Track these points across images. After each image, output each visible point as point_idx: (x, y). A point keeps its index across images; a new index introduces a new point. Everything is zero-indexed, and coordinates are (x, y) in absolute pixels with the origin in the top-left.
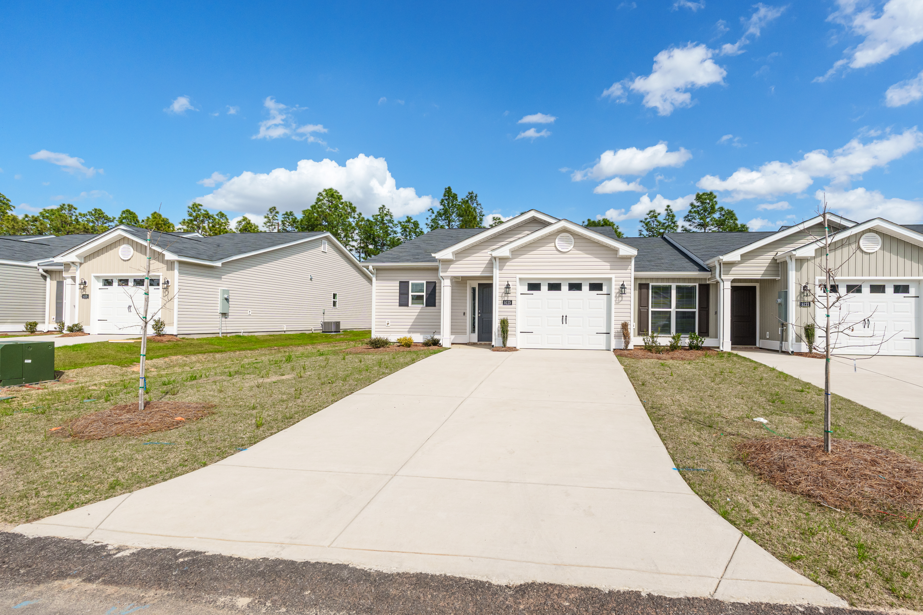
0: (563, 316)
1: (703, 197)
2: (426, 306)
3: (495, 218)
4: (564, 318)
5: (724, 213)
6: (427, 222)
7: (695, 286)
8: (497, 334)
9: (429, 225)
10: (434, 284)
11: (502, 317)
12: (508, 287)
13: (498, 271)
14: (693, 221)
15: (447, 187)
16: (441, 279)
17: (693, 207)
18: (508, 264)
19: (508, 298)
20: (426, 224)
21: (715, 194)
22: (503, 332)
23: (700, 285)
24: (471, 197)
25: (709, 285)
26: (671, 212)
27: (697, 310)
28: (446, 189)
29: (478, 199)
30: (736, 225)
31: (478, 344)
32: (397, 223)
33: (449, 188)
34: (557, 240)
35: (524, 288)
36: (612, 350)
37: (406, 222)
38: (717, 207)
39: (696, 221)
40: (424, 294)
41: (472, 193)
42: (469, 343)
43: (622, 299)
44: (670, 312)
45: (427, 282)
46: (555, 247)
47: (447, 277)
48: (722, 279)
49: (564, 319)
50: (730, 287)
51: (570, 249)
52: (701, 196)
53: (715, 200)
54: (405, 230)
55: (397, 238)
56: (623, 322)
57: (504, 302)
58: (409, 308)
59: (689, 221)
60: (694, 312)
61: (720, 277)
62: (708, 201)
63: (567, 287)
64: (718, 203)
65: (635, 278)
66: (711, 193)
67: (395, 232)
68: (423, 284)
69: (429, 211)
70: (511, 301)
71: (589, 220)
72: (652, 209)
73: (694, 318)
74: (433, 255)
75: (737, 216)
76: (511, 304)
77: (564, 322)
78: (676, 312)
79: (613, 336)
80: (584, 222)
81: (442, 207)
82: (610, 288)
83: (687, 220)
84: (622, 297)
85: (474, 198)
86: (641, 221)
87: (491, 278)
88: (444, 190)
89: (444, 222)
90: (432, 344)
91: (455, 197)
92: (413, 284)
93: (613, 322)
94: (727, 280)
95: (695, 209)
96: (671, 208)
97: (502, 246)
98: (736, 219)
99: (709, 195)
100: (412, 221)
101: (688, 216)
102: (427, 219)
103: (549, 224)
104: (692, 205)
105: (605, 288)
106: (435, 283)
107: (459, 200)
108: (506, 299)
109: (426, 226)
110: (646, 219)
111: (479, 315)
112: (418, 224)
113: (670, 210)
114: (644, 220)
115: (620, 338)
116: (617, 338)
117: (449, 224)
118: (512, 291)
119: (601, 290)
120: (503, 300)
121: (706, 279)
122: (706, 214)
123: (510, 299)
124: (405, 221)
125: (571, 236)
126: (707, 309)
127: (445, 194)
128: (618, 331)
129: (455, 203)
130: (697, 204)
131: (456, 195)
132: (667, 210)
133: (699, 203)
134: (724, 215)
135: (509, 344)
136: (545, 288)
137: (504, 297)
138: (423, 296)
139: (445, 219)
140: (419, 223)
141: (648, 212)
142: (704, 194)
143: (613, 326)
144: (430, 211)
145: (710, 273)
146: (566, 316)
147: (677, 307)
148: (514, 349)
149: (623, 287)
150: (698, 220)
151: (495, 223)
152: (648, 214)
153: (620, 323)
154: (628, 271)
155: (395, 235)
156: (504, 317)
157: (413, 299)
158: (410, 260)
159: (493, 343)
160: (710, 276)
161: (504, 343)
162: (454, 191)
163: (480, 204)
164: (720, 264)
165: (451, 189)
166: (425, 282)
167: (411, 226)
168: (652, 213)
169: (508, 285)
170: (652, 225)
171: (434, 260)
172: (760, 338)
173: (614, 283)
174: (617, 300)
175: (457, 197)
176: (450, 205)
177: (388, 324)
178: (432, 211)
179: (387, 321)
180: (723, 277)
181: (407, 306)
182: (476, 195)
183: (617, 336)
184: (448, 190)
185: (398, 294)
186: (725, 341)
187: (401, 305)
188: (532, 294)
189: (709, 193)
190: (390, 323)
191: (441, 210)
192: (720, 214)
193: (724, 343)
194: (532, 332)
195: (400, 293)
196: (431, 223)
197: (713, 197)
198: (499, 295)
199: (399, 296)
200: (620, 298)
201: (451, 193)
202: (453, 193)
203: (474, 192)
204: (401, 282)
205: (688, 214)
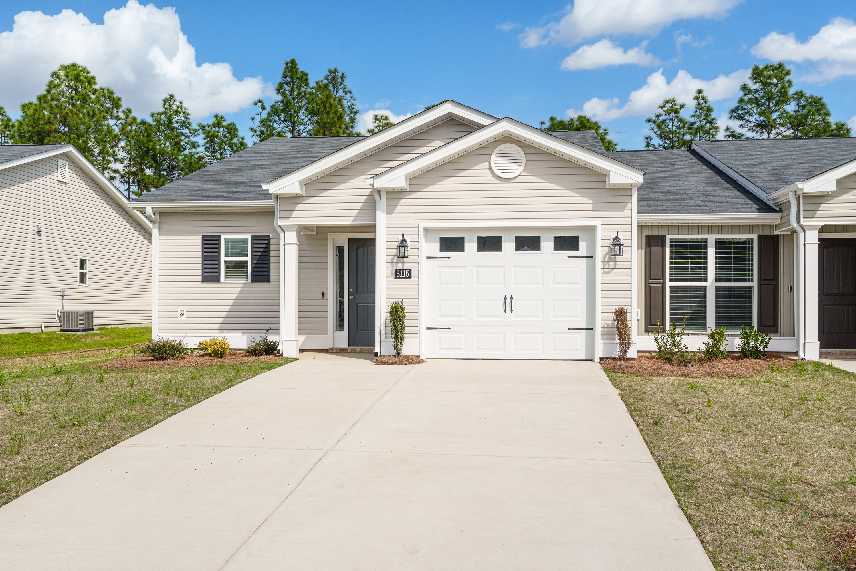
0: (505, 299)
1: (766, 73)
2: (253, 281)
3: (379, 117)
4: (508, 301)
5: (804, 103)
6: (253, 126)
7: (752, 240)
8: (383, 332)
9: (256, 131)
10: (266, 241)
11: (393, 301)
12: (403, 244)
13: (384, 215)
14: (746, 118)
15: (289, 60)
16: (279, 230)
17: (747, 91)
18: (402, 202)
19: (403, 266)
20: (252, 129)
21: (788, 67)
22: (396, 328)
23: (760, 237)
24: (334, 78)
25: (776, 238)
26: (706, 102)
27: (754, 284)
28: (287, 64)
29: (346, 82)
30: (828, 124)
31: (350, 351)
32: (198, 128)
33: (293, 62)
34: (493, 157)
35: (435, 247)
36: (597, 360)
37: (214, 125)
38: (791, 91)
39: (752, 119)
40: (249, 259)
41: (336, 70)
42: (332, 349)
43: (615, 265)
44: (705, 288)
45: (253, 237)
46: (491, 169)
47: (290, 227)
48: (802, 227)
49: (508, 303)
50: (817, 241)
51: (518, 172)
52: (762, 71)
53: (787, 78)
54: (212, 142)
55: (196, 156)
56: (617, 308)
57: (396, 274)
58: (220, 285)
59: (740, 118)
60: (750, 289)
61: (798, 221)
62: (775, 81)
63: (513, 245)
64: (793, 83)
65: (638, 226)
66: (780, 66)
67: (194, 145)
68: (245, 241)
69: (256, 104)
70: (410, 271)
71: (552, 119)
72: (670, 97)
73: (750, 298)
74: (264, 186)
75: (830, 107)
76: (410, 277)
77: (508, 309)
78: (717, 288)
79: (600, 333)
80: (542, 123)
81: (280, 98)
82: (592, 244)
83: (735, 117)
84: (615, 261)
85: (340, 80)
86: (649, 121)
87: (372, 228)
88: (283, 66)
89: (283, 125)
90: (264, 351)
91: (304, 78)
92: (227, 241)
93: (599, 308)
94: (812, 228)
95: (750, 96)
96: (704, 94)
97: (392, 169)
98: (827, 114)
99: (776, 69)
100: (225, 124)
101: (737, 108)
102: (253, 119)
103: (479, 127)
104: (744, 87)
105: (583, 245)
106: (268, 238)
107: (312, 83)
108: (400, 266)
109: (251, 133)
110: (658, 116)
111: (351, 297)
112: (236, 130)
113: (703, 99)
114: (654, 118)
115: (612, 337)
116: (606, 337)
117: (293, 128)
118: (410, 251)
119: (576, 248)
120: (395, 268)
121: (771, 226)
122: (771, 105)
123: (407, 266)
124: (211, 123)
125: (519, 150)
126: (774, 282)
127: (285, 72)
128: (608, 324)
129: (303, 89)
130: (753, 86)
131: (306, 75)
132: (697, 98)
133: (758, 84)
134: (804, 107)
135: (407, 350)
136: (471, 246)
137: (397, 263)
138: (246, 262)
139: (286, 120)
140: (237, 127)
141: (661, 103)
142: (766, 68)
143: (599, 316)
144: (258, 104)
145: (779, 215)
146: (512, 298)
147: (718, 279)
148: (416, 360)
149: (616, 243)
150: (757, 117)
151: (379, 126)
152: (662, 107)
153: (612, 309)
154: (626, 213)
155: (193, 150)
156: (397, 300)
157: (227, 268)
158: (222, 196)
159: (377, 349)
160: (779, 221)
161: (397, 348)
162: (301, 67)
163: (350, 92)
164: (798, 199)
165: (296, 64)
166: (249, 237)
167: (222, 132)
168: (670, 105)
169: (404, 241)
170: (670, 126)
171: (266, 195)
173: (599, 235)
174: (606, 267)
175: (307, 79)
176: (295, 93)
177: (182, 315)
178: (261, 104)
179: (180, 309)
180: (804, 222)
181: (218, 280)
182: (343, 74)
183: (607, 335)
184: (290, 65)
185: (200, 260)
186: (807, 341)
187: (205, 280)
188: (449, 258)
189: (778, 66)
190: (185, 313)
191: (277, 102)
192: (798, 105)
193: (807, 345)
194: (449, 329)
195: (204, 258)
196: (259, 127)
197: (785, 72)
198: (387, 259)
199: (203, 263)
200: (612, 263)
201: (296, 71)
202: (300, 70)
203: (338, 69)
204: (204, 237)
205: (737, 105)
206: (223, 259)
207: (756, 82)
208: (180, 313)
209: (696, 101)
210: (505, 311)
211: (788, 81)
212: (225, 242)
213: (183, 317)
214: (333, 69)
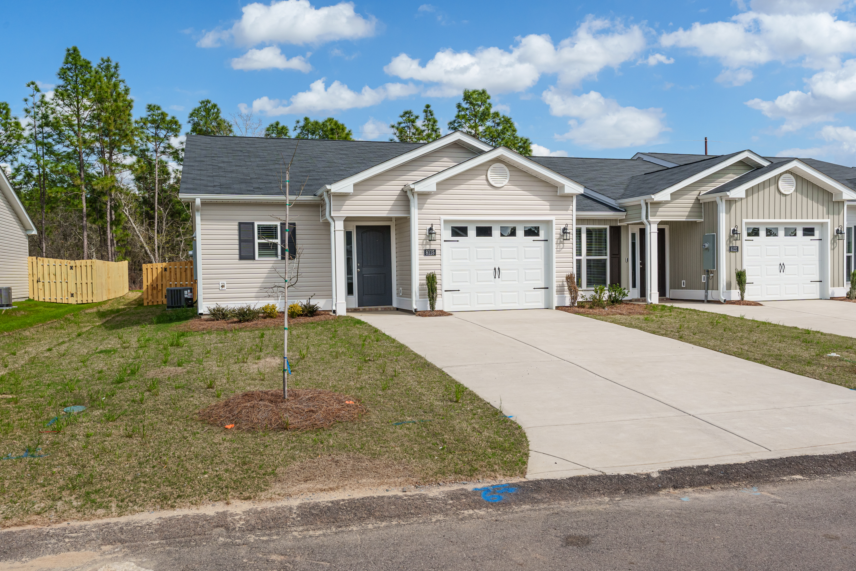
0: (495, 269)
1: (475, 96)
2: (282, 258)
4: (497, 270)
5: (498, 121)
10: (292, 227)
11: (426, 271)
12: (432, 231)
13: (416, 210)
15: (71, 47)
16: (331, 220)
17: (461, 109)
18: (430, 201)
19: (430, 247)
20: (25, 110)
21: (488, 92)
22: (432, 291)
23: (611, 227)
25: (619, 228)
26: (432, 115)
27: (608, 257)
28: (68, 50)
29: (119, 71)
30: (515, 138)
31: (361, 310)
33: (75, 50)
34: (489, 172)
35: (447, 234)
36: (554, 308)
38: (492, 111)
40: (279, 241)
41: (108, 60)
43: (564, 246)
44: (580, 260)
45: (282, 224)
46: (487, 180)
47: (340, 218)
48: (649, 222)
49: (497, 272)
50: (656, 231)
51: (504, 183)
52: (471, 95)
53: (488, 101)
56: (568, 274)
57: (425, 252)
58: (255, 262)
60: (606, 260)
61: (647, 217)
62: (480, 103)
64: (493, 106)
66: (484, 92)
68: (275, 227)
69: (29, 86)
70: (435, 250)
72: (408, 109)
73: (605, 266)
74: (328, 187)
75: (516, 125)
76: (435, 255)
77: (497, 276)
78: (587, 260)
79: (555, 291)
82: (549, 231)
83: (452, 128)
84: (563, 244)
86: (393, 127)
87: (408, 219)
88: (65, 53)
90: (309, 313)
91: (87, 65)
92: (259, 226)
93: (555, 274)
94: (654, 222)
95: (463, 113)
96: (430, 109)
98: (514, 131)
99: (480, 94)
101: (454, 121)
102: (26, 100)
103: (482, 152)
104: (459, 106)
105: (542, 232)
106: (294, 224)
108: (428, 247)
109: (24, 113)
110: (400, 124)
111: (359, 270)
113: (430, 112)
114: (396, 125)
115: (564, 291)
116: (559, 293)
117: (78, 112)
118: (435, 237)
119: (537, 235)
120: (424, 249)
121: (616, 220)
122: (477, 121)
123: (433, 247)
125: (506, 168)
126: (618, 256)
127: (67, 58)
128: (560, 285)
129: (87, 76)
130: (465, 105)
131: (88, 63)
134: (499, 124)
135: (439, 306)
136: (472, 232)
137: (426, 245)
138: (276, 244)
139: (71, 105)
141: (402, 114)
142: (474, 92)
143: (555, 279)
144: (31, 86)
145: (625, 213)
146: (499, 269)
147: (588, 254)
148: (442, 313)
149: (565, 231)
150: (467, 129)
152: (401, 117)
153: (565, 274)
154: (570, 212)
156: (431, 271)
157: (260, 249)
159: (415, 307)
160: (624, 217)
161: (432, 306)
162: (84, 55)
163: (123, 81)
164: (647, 204)
165: (78, 52)
166: (279, 223)
168: (408, 115)
169: (431, 229)
170: (408, 133)
172: (671, 288)
173: (554, 226)
174: (559, 247)
175: (89, 67)
176: (78, 79)
177: (223, 286)
178: (34, 86)
179: (221, 282)
180: (650, 219)
181: (253, 258)
182: (117, 64)
183: (561, 291)
184: (71, 52)
185: (237, 242)
186: (652, 292)
187: (241, 258)
188: (458, 241)
189: (482, 92)
190: (225, 285)
191: (59, 87)
192: (493, 122)
193: (652, 294)
194: (459, 290)
195: (241, 241)
196: (33, 108)
197: (486, 97)
198: (419, 242)
199: (240, 245)
200: (561, 245)
201: (80, 58)
202: (82, 58)
203: (111, 59)
204: (240, 224)
205: (455, 119)
206: (257, 241)
207: (467, 103)
208: (221, 285)
209: (425, 114)
210: (495, 278)
211: (489, 104)
212: (258, 228)
213: (223, 289)
214: (105, 58)
